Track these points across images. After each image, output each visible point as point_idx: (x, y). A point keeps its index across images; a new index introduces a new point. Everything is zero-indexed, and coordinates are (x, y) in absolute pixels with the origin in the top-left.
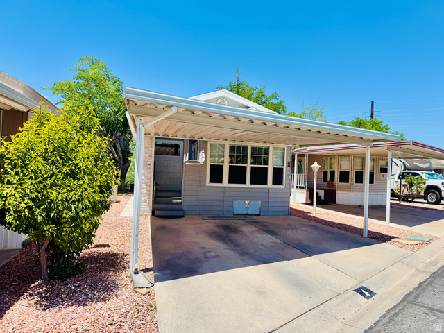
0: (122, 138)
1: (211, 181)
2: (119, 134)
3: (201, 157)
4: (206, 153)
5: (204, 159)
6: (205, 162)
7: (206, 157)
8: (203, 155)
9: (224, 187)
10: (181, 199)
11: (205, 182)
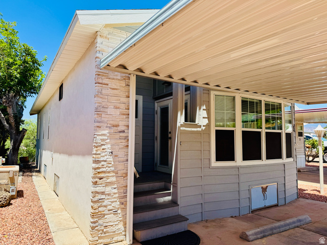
0: (14, 101)
1: (218, 159)
2: (12, 94)
3: (201, 117)
4: (208, 110)
5: (206, 121)
6: (208, 126)
7: (209, 118)
8: (204, 114)
9: (238, 168)
10: (169, 194)
11: (210, 160)
